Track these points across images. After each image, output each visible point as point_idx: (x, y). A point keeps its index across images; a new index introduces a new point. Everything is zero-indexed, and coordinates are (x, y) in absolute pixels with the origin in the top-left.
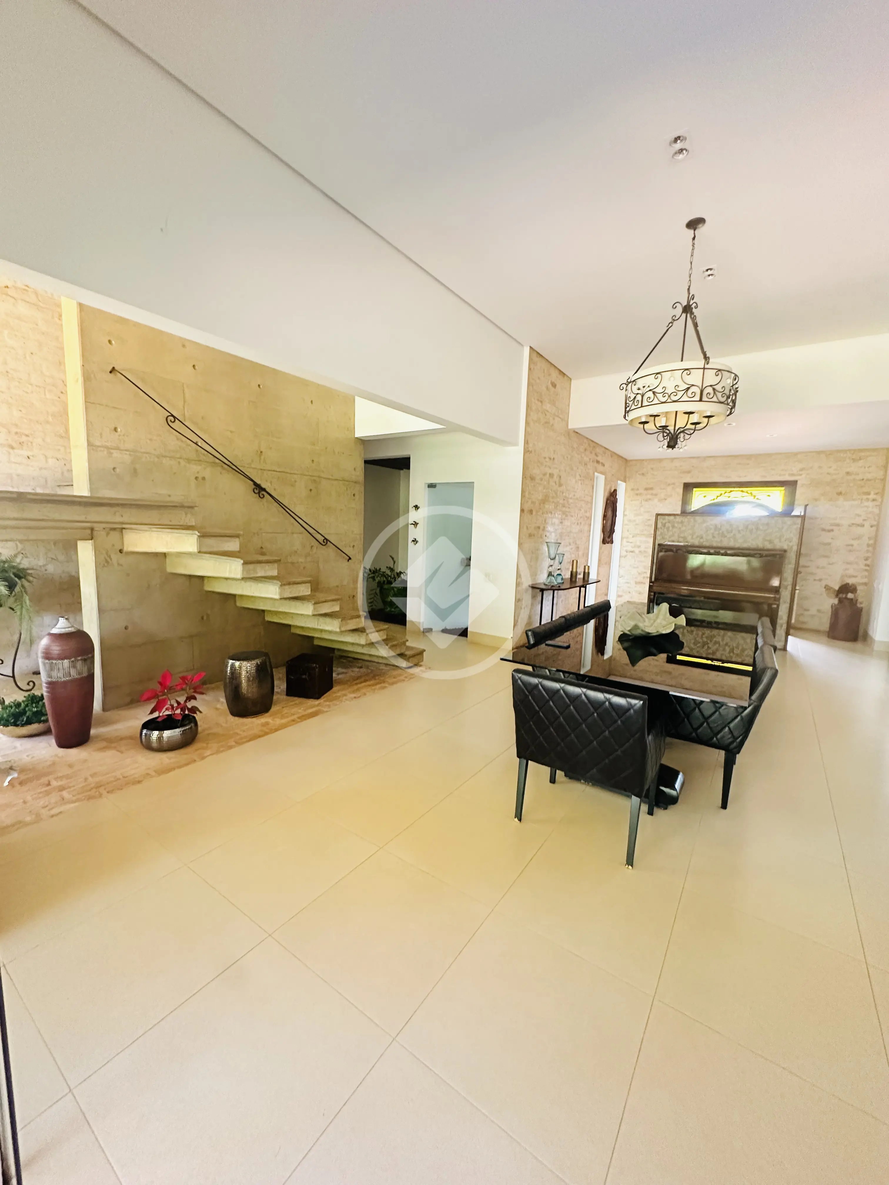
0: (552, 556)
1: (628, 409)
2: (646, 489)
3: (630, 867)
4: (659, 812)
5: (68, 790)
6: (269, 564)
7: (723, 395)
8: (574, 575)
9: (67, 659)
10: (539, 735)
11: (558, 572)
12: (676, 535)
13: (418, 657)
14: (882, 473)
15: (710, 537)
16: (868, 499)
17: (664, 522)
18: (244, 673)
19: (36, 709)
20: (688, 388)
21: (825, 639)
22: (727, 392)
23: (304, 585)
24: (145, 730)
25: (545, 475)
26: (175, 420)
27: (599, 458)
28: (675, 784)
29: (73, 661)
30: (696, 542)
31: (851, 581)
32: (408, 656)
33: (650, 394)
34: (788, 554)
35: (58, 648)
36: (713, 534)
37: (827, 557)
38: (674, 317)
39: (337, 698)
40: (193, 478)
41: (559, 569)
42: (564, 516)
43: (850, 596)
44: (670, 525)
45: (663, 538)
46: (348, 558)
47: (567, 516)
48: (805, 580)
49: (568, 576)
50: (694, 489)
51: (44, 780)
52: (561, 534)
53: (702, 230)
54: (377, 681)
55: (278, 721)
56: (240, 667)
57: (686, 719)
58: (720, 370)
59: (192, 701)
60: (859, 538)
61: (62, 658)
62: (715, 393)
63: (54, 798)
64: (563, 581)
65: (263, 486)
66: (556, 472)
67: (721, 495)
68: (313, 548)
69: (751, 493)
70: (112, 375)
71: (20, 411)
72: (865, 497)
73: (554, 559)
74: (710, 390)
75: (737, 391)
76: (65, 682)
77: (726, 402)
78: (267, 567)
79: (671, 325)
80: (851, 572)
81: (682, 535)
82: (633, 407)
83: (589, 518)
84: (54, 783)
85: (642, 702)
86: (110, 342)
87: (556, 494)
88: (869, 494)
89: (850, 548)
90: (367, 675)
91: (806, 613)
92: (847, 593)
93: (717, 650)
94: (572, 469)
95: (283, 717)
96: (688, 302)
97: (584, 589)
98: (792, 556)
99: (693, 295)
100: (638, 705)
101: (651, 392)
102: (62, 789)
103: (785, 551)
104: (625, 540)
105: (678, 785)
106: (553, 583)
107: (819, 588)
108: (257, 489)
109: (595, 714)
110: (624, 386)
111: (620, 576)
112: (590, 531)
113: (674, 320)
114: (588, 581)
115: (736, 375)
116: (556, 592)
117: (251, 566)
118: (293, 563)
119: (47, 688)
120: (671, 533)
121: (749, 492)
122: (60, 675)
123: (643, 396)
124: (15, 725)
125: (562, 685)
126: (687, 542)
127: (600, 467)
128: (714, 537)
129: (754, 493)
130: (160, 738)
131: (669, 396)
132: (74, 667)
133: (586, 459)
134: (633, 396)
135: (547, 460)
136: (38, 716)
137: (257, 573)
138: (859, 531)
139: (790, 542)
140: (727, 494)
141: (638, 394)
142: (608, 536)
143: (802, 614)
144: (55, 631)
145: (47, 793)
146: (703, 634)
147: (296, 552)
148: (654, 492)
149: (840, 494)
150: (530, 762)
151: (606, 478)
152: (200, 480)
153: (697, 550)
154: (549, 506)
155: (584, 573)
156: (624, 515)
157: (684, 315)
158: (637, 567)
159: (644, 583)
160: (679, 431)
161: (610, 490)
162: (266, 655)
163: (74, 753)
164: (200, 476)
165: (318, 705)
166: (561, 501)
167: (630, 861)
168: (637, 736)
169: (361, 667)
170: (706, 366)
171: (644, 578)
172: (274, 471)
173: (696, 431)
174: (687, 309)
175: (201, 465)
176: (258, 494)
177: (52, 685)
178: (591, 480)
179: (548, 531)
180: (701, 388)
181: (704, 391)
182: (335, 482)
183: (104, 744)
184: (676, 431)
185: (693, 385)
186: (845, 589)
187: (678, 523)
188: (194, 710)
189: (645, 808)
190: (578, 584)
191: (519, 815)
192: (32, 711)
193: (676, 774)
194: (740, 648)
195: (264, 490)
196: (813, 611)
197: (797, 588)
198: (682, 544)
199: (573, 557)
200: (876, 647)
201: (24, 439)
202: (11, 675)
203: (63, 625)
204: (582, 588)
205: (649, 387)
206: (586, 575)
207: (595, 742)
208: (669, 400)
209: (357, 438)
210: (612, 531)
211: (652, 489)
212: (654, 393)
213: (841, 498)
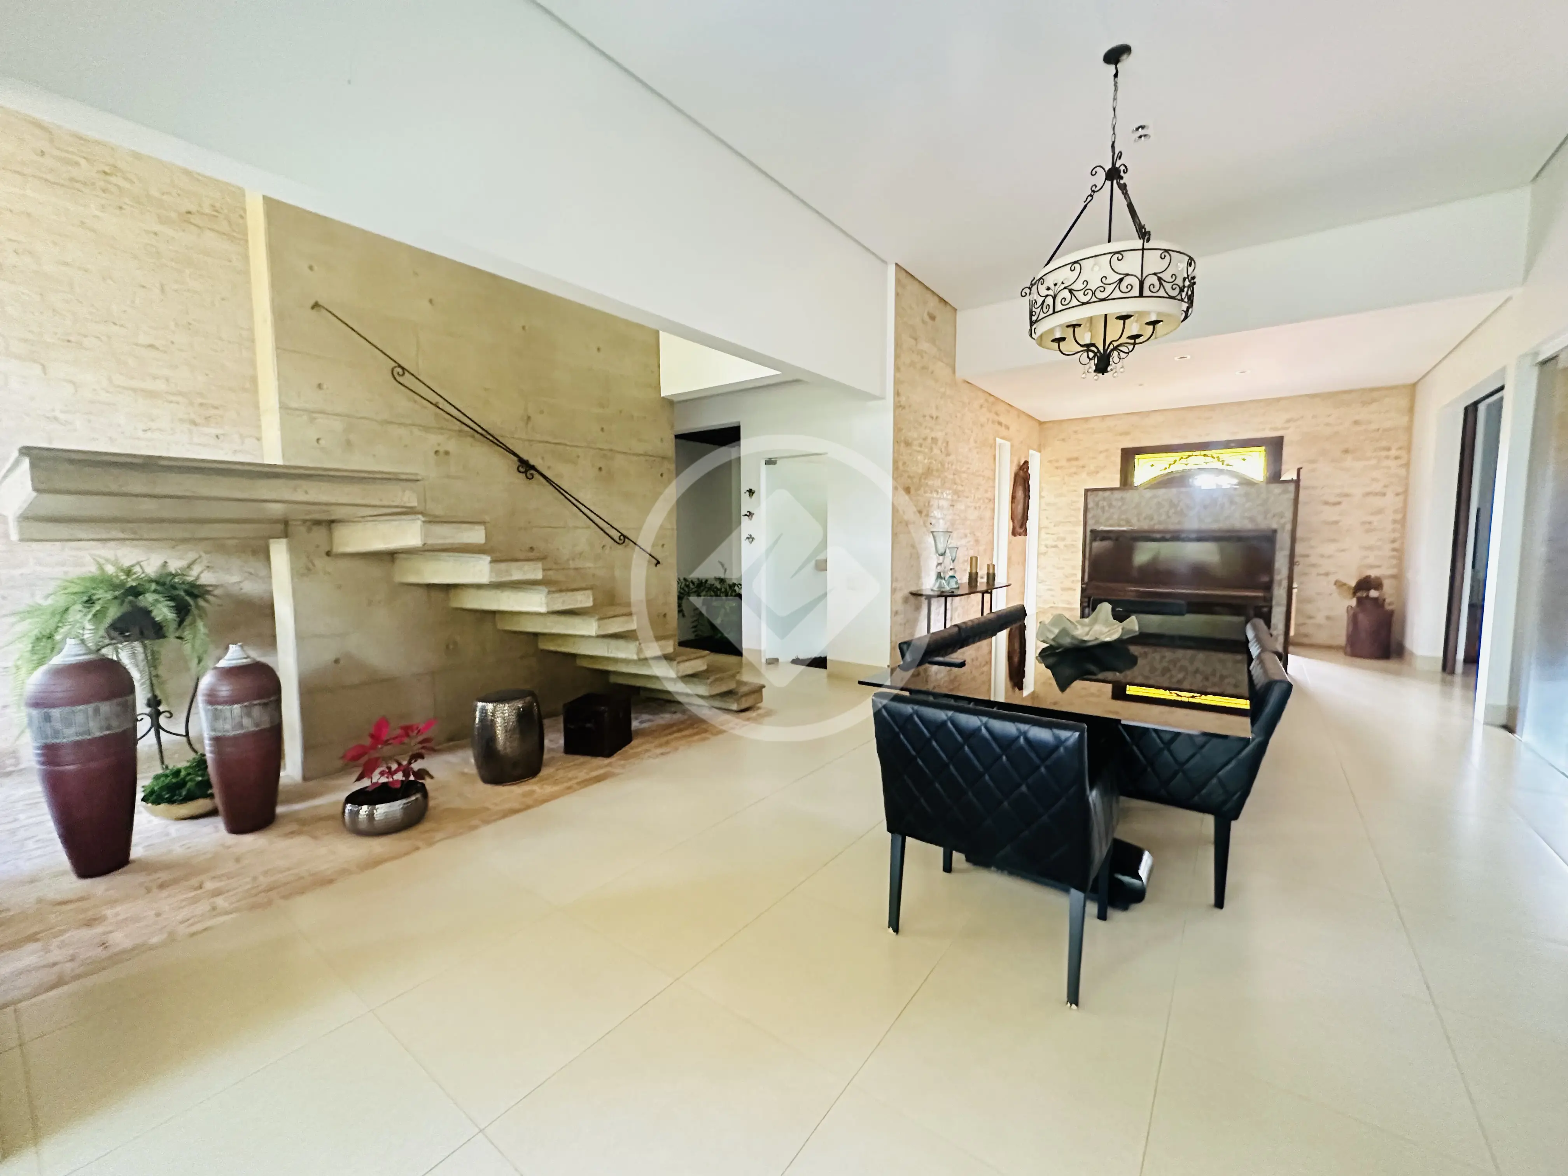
0: (941, 551)
1: (1034, 318)
2: (1069, 460)
3: (1074, 1006)
4: (1116, 916)
5: (226, 895)
6: (530, 563)
7: (1174, 287)
8: (974, 576)
9: (237, 703)
10: (917, 793)
11: (951, 573)
12: (1115, 517)
13: (754, 696)
14: (1406, 419)
15: (1163, 517)
16: (1387, 457)
17: (1097, 499)
18: (499, 721)
19: (200, 778)
20: (1121, 280)
21: (1341, 655)
22: (1179, 282)
23: (582, 592)
24: (349, 805)
25: (925, 439)
26: (404, 373)
27: (1002, 419)
28: (1138, 869)
29: (246, 706)
30: (1145, 525)
31: (1373, 573)
32: (740, 695)
33: (1066, 294)
34: (1279, 536)
35: (228, 688)
36: (1167, 512)
37: (1334, 541)
38: (1094, 187)
39: (636, 755)
40: (432, 454)
41: (951, 569)
42: (955, 497)
43: (1373, 593)
44: (1105, 504)
45: (1097, 522)
46: (656, 562)
47: (959, 497)
48: (1306, 574)
49: (965, 579)
50: (1137, 456)
51: (194, 882)
52: (953, 523)
53: (1126, 64)
54: (695, 730)
55: (549, 789)
56: (493, 713)
57: (1149, 769)
58: (1166, 251)
59: (419, 761)
60: (1380, 511)
61: (231, 701)
62: (1161, 284)
63: (203, 907)
64: (957, 586)
65: (532, 462)
66: (940, 435)
67: (1175, 461)
68: (605, 548)
69: (1218, 458)
70: (314, 312)
71: (207, 375)
72: (1384, 453)
73: (943, 554)
74: (1154, 280)
75: (1194, 283)
76: (235, 738)
77: (1179, 297)
78: (527, 566)
79: (1090, 198)
80: (1371, 560)
81: (1123, 517)
82: (1042, 315)
83: (992, 500)
84: (209, 885)
85: (1077, 734)
86: (311, 268)
87: (943, 465)
88: (1389, 449)
89: (1367, 526)
90: (683, 722)
91: (1312, 621)
92: (1369, 590)
93: (1184, 678)
94: (964, 433)
95: (556, 783)
96: (1114, 164)
97: (989, 595)
98: (1283, 540)
99: (1120, 152)
100: (1071, 741)
101: (1067, 291)
102: (217, 893)
103: (1275, 531)
104: (1043, 532)
105: (1143, 871)
106: (944, 588)
107: (1326, 585)
108: (522, 467)
109: (1004, 758)
110: (1027, 291)
111: (1040, 581)
112: (994, 519)
113: (1094, 191)
114: (994, 584)
115: (1191, 259)
116: (949, 599)
117: (503, 566)
118: (576, 569)
119: (211, 745)
120: (1107, 515)
121: (1215, 456)
122: (228, 726)
123: (1054, 298)
124: (171, 801)
125: (950, 713)
126: (1130, 526)
127: (1003, 431)
128: (1169, 517)
129: (1222, 457)
130: (371, 816)
131: (1094, 293)
132: (249, 715)
133: (983, 419)
134: (1040, 300)
135: (928, 418)
136: (203, 790)
137: (511, 575)
138: (1378, 502)
139: (1282, 518)
140: (1184, 461)
141: (1047, 296)
142: (1020, 525)
143: (1304, 624)
144: (223, 663)
145: (195, 901)
146: (1163, 657)
147: (581, 554)
148: (1080, 463)
149: (1346, 451)
150: (909, 840)
151: (1012, 446)
152: (442, 455)
153: (1147, 536)
154: (934, 482)
155: (988, 574)
156: (1041, 497)
157: (1108, 183)
158: (1063, 568)
159: (1075, 590)
160: (1111, 347)
161: (1019, 462)
162: (531, 694)
163: (249, 841)
164: (442, 449)
165: (609, 765)
166: (951, 477)
167: (1074, 997)
168: (1072, 790)
169: (675, 713)
170: (1147, 246)
171: (1073, 582)
172: (547, 442)
173: (1136, 346)
174: (1113, 174)
175: (442, 434)
176: (524, 474)
177: (218, 741)
178: (991, 447)
179: (935, 517)
180: (1140, 277)
181: (1145, 282)
182: (635, 458)
183: (294, 827)
184: (1106, 348)
185: (1127, 275)
186: (1365, 584)
187: (1116, 500)
188: (422, 774)
189: (1092, 908)
190: (979, 589)
191: (894, 923)
192: (195, 781)
193: (1136, 855)
194: (1218, 675)
195: (533, 468)
196: (1320, 618)
197: (1295, 585)
198: (1124, 528)
199: (972, 553)
200: (1419, 665)
201: (212, 412)
202: (184, 734)
203: (236, 655)
204: (985, 595)
205: (1063, 283)
206: (991, 577)
207: (1006, 804)
208: (1094, 299)
209: (663, 398)
210: (1025, 517)
211: (1077, 459)
212: (1071, 291)
213: (1349, 457)
